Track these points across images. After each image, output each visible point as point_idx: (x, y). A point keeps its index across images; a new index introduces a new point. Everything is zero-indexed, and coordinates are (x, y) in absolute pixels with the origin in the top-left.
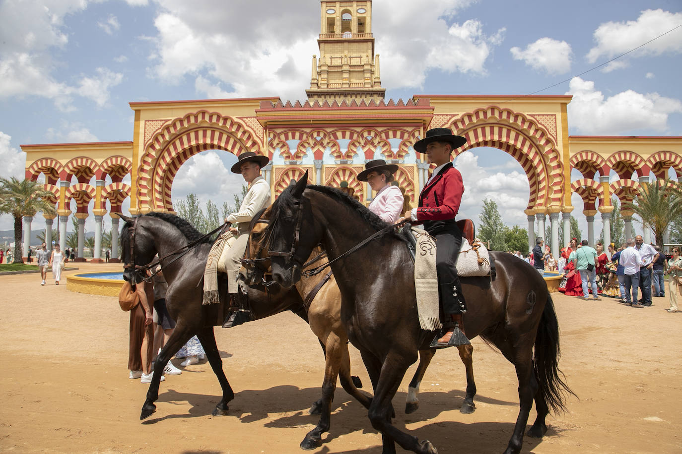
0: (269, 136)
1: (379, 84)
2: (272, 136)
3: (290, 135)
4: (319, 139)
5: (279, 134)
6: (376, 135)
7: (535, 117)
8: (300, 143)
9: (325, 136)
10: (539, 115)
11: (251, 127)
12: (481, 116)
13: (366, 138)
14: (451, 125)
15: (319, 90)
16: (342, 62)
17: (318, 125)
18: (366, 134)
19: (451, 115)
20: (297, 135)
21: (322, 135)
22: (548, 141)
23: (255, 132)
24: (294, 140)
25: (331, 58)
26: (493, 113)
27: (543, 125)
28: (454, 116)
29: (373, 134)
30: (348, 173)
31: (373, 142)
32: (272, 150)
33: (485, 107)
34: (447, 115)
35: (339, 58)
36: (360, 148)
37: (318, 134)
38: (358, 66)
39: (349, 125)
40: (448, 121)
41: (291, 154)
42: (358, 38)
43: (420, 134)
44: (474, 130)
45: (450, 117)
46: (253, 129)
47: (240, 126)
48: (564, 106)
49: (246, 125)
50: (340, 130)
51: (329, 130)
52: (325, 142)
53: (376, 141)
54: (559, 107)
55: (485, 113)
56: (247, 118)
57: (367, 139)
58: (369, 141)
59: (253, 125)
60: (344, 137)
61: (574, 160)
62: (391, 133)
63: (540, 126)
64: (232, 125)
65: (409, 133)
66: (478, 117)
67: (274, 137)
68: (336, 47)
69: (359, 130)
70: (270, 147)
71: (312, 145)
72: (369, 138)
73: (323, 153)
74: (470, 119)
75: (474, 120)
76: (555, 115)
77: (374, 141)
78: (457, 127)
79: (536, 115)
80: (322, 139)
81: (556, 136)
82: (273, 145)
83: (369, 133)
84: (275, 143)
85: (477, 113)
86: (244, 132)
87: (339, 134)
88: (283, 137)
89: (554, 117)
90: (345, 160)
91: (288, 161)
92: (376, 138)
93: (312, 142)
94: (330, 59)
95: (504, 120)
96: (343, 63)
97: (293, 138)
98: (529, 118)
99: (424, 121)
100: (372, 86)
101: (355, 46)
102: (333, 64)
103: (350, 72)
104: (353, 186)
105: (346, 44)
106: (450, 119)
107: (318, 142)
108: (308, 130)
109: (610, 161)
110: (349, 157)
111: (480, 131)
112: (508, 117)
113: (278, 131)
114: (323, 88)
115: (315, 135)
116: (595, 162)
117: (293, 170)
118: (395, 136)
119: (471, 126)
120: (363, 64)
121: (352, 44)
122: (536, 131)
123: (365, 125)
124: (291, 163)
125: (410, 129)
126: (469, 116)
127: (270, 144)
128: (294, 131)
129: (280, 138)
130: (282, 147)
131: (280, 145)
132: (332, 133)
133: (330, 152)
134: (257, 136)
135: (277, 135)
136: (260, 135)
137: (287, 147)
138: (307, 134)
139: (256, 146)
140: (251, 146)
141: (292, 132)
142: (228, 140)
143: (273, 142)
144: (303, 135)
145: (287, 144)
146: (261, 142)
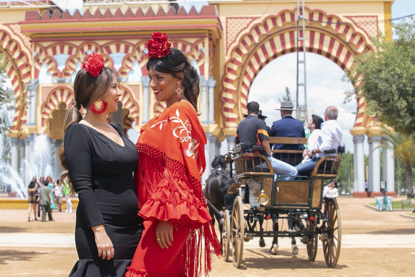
0: (35, 50)
2: (38, 50)
3: (58, 49)
5: (46, 48)
7: (353, 19)
8: (70, 57)
9: (97, 49)
10: (357, 17)
11: (18, 36)
12: (288, 18)
13: (143, 52)
14: (251, 30)
17: (89, 38)
19: (252, 18)
20: (66, 48)
21: (93, 48)
22: (367, 48)
23: (22, 41)
24: (62, 55)
27: (362, 29)
28: (254, 19)
32: (38, 67)
33: (292, 7)
34: (247, 18)
36: (136, 63)
37: (90, 48)
39: (123, 37)
40: (248, 25)
41: (58, 71)
43: (204, 46)
45: (251, 20)
46: (20, 38)
48: (388, 5)
49: (13, 33)
50: (113, 42)
51: (101, 43)
55: (292, 16)
60: (118, 50)
63: (357, 30)
65: (192, 45)
66: (283, 19)
67: (41, 51)
69: (135, 42)
70: (36, 63)
71: (83, 60)
74: (275, 23)
75: (279, 23)
76: (377, 16)
78: (258, 32)
79: (354, 17)
82: (39, 61)
84: (41, 58)
85: (283, 15)
87: (113, 47)
88: (50, 51)
89: (375, 18)
91: (56, 79)
93: (82, 57)
95: (316, 23)
97: (62, 52)
98: (344, 20)
99: (210, 30)
104: (128, 106)
106: (250, 22)
108: (78, 43)
110: (124, 73)
111: (287, 36)
112: (320, 19)
113: (45, 44)
115: (86, 48)
117: (60, 90)
122: (354, 35)
124: (59, 82)
126: (274, 19)
127: (36, 59)
128: (63, 45)
129: (46, 53)
130: (49, 63)
131: (47, 61)
132: (105, 46)
134: (25, 46)
135: (43, 49)
136: (28, 45)
137: (54, 63)
138: (77, 47)
139: (24, 58)
140: (19, 58)
141: (60, 46)
143: (39, 58)
144: (72, 49)
145: (55, 59)
146: (30, 53)
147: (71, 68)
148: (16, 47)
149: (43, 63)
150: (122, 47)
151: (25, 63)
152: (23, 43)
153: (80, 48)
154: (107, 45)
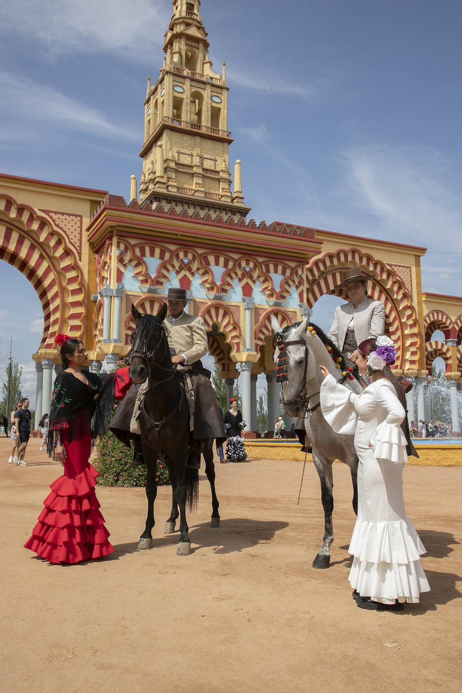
0: (118, 246)
1: (240, 200)
2: (122, 247)
3: (147, 249)
4: (186, 261)
5: (133, 246)
6: (255, 267)
7: (393, 267)
8: (162, 264)
9: (194, 258)
10: (396, 266)
11: (62, 229)
12: (342, 259)
13: (244, 268)
15: (168, 193)
16: (192, 162)
17: (187, 243)
18: (243, 264)
20: (157, 251)
21: (190, 256)
22: (405, 296)
23: (68, 236)
24: (152, 258)
25: (179, 153)
26: (353, 257)
27: (400, 278)
29: (252, 265)
30: (221, 312)
31: (251, 275)
32: (122, 269)
33: (346, 248)
35: (189, 155)
36: (236, 281)
37: (186, 255)
38: (212, 171)
39: (225, 249)
41: (150, 277)
42: (212, 134)
44: (332, 274)
46: (65, 232)
47: (43, 224)
48: (417, 258)
49: (55, 224)
50: (213, 253)
51: (200, 251)
52: (195, 266)
53: (255, 275)
54: (413, 258)
55: (346, 256)
56: (56, 213)
57: (246, 271)
58: (247, 273)
59: (65, 225)
60: (217, 264)
61: (427, 319)
62: (271, 267)
63: (398, 278)
64: (31, 218)
66: (339, 260)
67: (126, 249)
68: (185, 139)
69: (236, 256)
70: (120, 264)
71: (177, 268)
72: (248, 269)
73: (191, 282)
74: (332, 262)
75: (336, 262)
76: (410, 268)
77: (253, 274)
79: (394, 265)
80: (190, 261)
81: (411, 291)
82: (124, 261)
83: (248, 264)
84: (127, 259)
85: (338, 254)
86: (52, 234)
87: (211, 259)
88: (138, 252)
90: (220, 294)
91: (145, 287)
92: (255, 270)
93: (177, 265)
94: (177, 154)
95: (363, 267)
96: (194, 164)
97: (152, 255)
98: (388, 267)
100: (232, 200)
101: (209, 144)
102: (181, 162)
103: (204, 177)
104: (227, 330)
105: (198, 139)
107: (186, 265)
108: (173, 248)
109: (457, 323)
110: (224, 290)
112: (368, 264)
113: (133, 242)
114: (173, 192)
115: (181, 255)
116: (444, 323)
117: (150, 301)
118: (276, 271)
119: (332, 268)
120: (218, 169)
121: (205, 140)
122: (394, 283)
123: (245, 252)
124: (150, 291)
125: (293, 264)
126: (331, 256)
128: (154, 246)
129: (134, 252)
130: (136, 266)
131: (134, 263)
132: (203, 256)
133: (200, 281)
134: (70, 243)
135: (129, 246)
136: (75, 243)
137: (144, 266)
138: (171, 252)
139: (69, 257)
140: (62, 257)
141: (150, 247)
142: (20, 242)
143: (124, 257)
144: (165, 253)
145: (144, 261)
146: (78, 252)
147: (165, 277)
148: (59, 243)
149: (128, 265)
150: (222, 260)
151: (71, 264)
152: (69, 239)
153: (176, 253)
154: (205, 255)
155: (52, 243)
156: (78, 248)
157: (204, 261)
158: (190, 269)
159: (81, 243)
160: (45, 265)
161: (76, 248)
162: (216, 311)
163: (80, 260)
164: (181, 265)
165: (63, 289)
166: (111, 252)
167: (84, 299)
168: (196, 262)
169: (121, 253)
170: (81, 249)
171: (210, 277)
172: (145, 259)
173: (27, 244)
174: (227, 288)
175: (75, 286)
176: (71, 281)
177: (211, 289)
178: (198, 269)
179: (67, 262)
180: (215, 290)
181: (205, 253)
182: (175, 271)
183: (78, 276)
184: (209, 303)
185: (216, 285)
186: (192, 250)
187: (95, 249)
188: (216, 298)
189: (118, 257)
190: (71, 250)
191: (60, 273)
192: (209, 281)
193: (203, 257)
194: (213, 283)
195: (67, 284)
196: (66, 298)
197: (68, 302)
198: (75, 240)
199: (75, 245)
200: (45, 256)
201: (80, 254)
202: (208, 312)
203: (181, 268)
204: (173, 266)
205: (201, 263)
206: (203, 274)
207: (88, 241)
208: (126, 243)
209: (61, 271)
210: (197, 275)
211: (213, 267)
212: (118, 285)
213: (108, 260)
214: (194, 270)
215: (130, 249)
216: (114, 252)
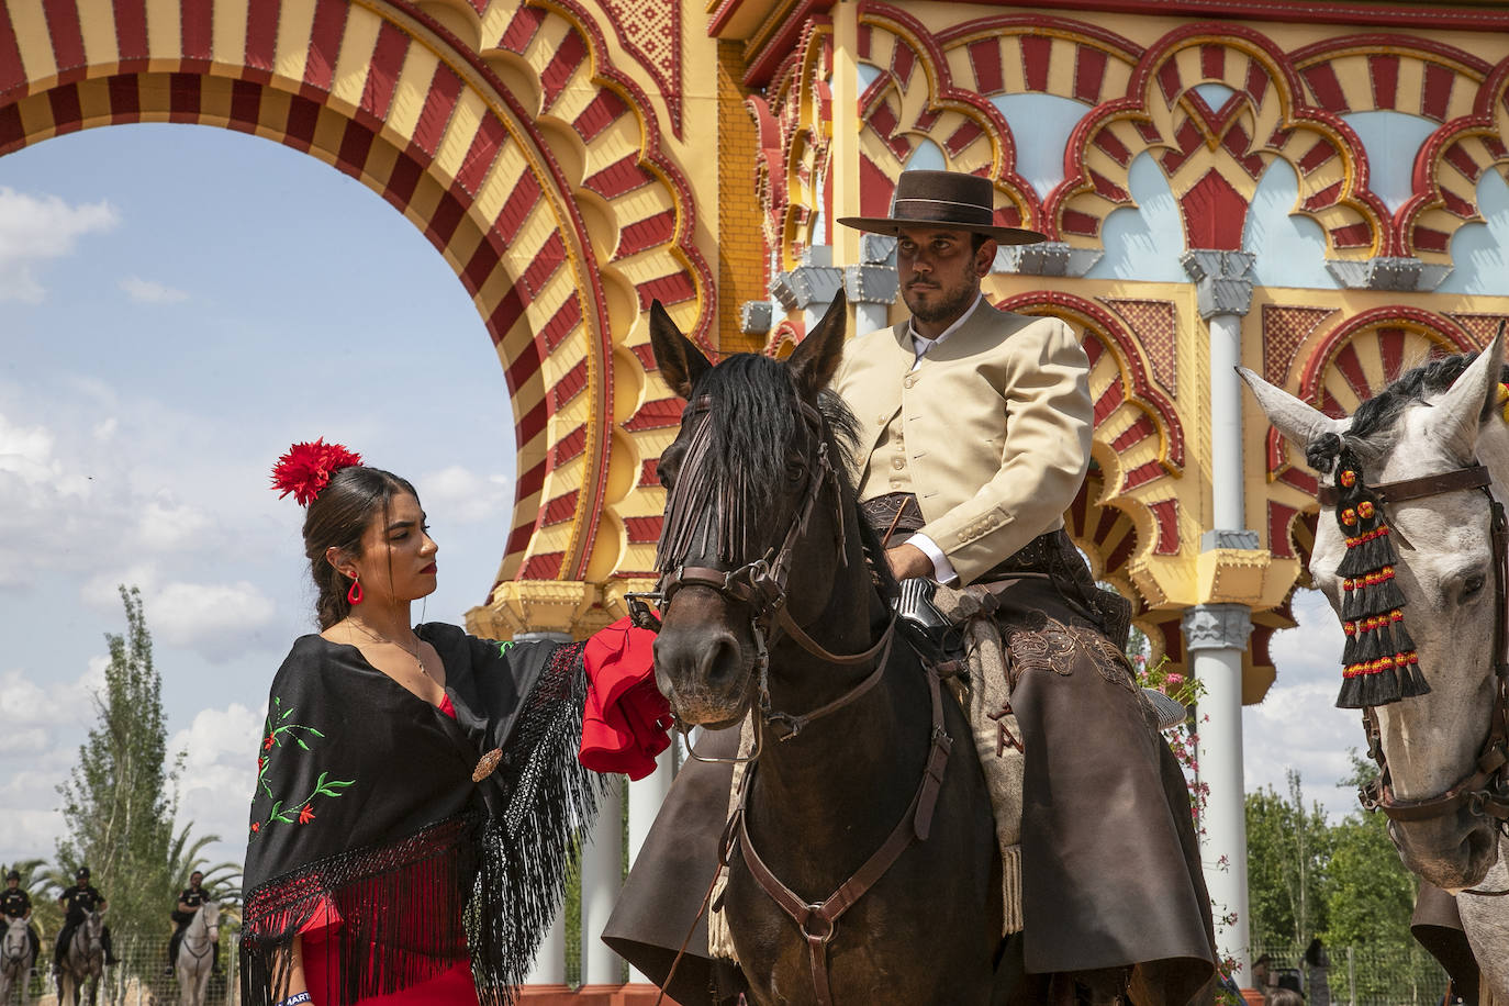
0: (864, 50)
2: (884, 50)
3: (1011, 54)
4: (1215, 98)
5: (940, 43)
8: (1090, 121)
9: (1259, 78)
20: (1063, 59)
21: (1236, 71)
23: (613, 16)
24: (1037, 98)
32: (887, 162)
37: (1213, 69)
50: (1359, 43)
51: (1289, 40)
52: (1262, 124)
60: (1385, 97)
67: (905, 59)
69: (1493, 50)
70: (875, 139)
71: (1170, 141)
73: (1245, 204)
80: (1237, 99)
82: (892, 122)
84: (908, 108)
87: (1353, 75)
88: (962, 69)
90: (1404, 262)
93: (1168, 121)
97: (1037, 79)
107: (1215, 121)
108: (1143, 33)
113: (936, 20)
115: (1190, 69)
127: (871, 110)
128: (1045, 32)
129: (943, 73)
132: (1308, 62)
133: (1293, 200)
134: (627, 47)
135: (920, 46)
136: (650, 46)
137: (998, 142)
138: (1138, 58)
139: (626, 120)
140: (591, 125)
141: (1024, 38)
142: (387, 63)
143: (893, 104)
144: (1103, 65)
145: (999, 116)
146: (666, 94)
147: (1106, 188)
148: (572, 52)
149: (913, 141)
150: (1411, 76)
151: (635, 154)
152: (618, 28)
153: (1160, 62)
154: (1318, 59)
155: (541, 56)
156: (667, 74)
157: (1315, 92)
158: (1236, 141)
159: (677, 47)
160: (510, 167)
161: (655, 75)
162: (1384, 354)
163: (678, 132)
164: (1189, 122)
165: (600, 282)
166: (828, 79)
167: (705, 324)
168: (1271, 99)
169: (881, 83)
170: (678, 75)
171: (1351, 175)
172: (999, 103)
173: (419, 68)
174: (1445, 223)
175: (657, 265)
176: (641, 237)
177: (1356, 236)
178: (1281, 137)
179: (616, 146)
180: (1378, 241)
181: (1318, 48)
182: (1159, 154)
183: (671, 213)
184: (1349, 312)
185: (1381, 211)
186: (1249, 37)
187: (748, 74)
188: (1384, 282)
189: (866, 101)
190: (632, 87)
191: (585, 204)
192: (1345, 194)
193: (1307, 71)
194: (1367, 201)
195: (623, 254)
196: (616, 330)
197: (629, 343)
198: (649, 34)
199: (650, 57)
200: (509, 121)
201: (674, 100)
202: (1345, 358)
203: (1190, 139)
204: (1148, 130)
205: (1298, 100)
206: (1311, 162)
207: (714, 33)
208: (904, 31)
209: (589, 193)
210: (1275, 169)
211: (1366, 122)
212: (869, 246)
213: (814, 124)
214: (1259, 142)
215: (922, 61)
216: (847, 79)
